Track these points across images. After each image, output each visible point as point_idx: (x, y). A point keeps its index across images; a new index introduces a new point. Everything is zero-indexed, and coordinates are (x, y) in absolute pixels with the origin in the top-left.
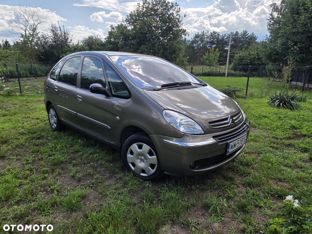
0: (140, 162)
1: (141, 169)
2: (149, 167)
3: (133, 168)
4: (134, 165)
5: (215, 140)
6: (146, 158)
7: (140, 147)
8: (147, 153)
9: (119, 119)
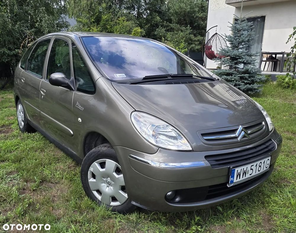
0: (107, 186)
1: (110, 196)
2: (121, 192)
3: (99, 197)
4: (99, 192)
5: (208, 161)
6: (113, 178)
7: (103, 165)
8: (113, 172)
9: (81, 121)
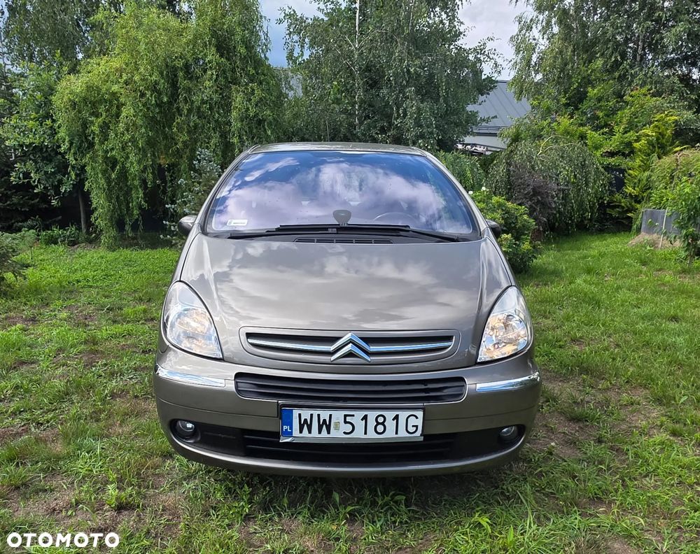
5: (236, 382)
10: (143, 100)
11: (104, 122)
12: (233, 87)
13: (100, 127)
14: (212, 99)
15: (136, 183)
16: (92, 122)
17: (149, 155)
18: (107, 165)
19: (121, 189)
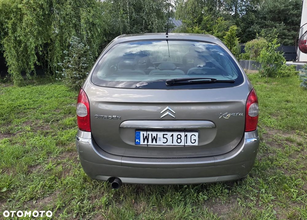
10: (35, 12)
11: (13, 22)
12: (81, 9)
13: (12, 25)
14: (71, 14)
15: (33, 52)
16: (6, 22)
17: (39, 39)
18: (16, 44)
19: (24, 56)
